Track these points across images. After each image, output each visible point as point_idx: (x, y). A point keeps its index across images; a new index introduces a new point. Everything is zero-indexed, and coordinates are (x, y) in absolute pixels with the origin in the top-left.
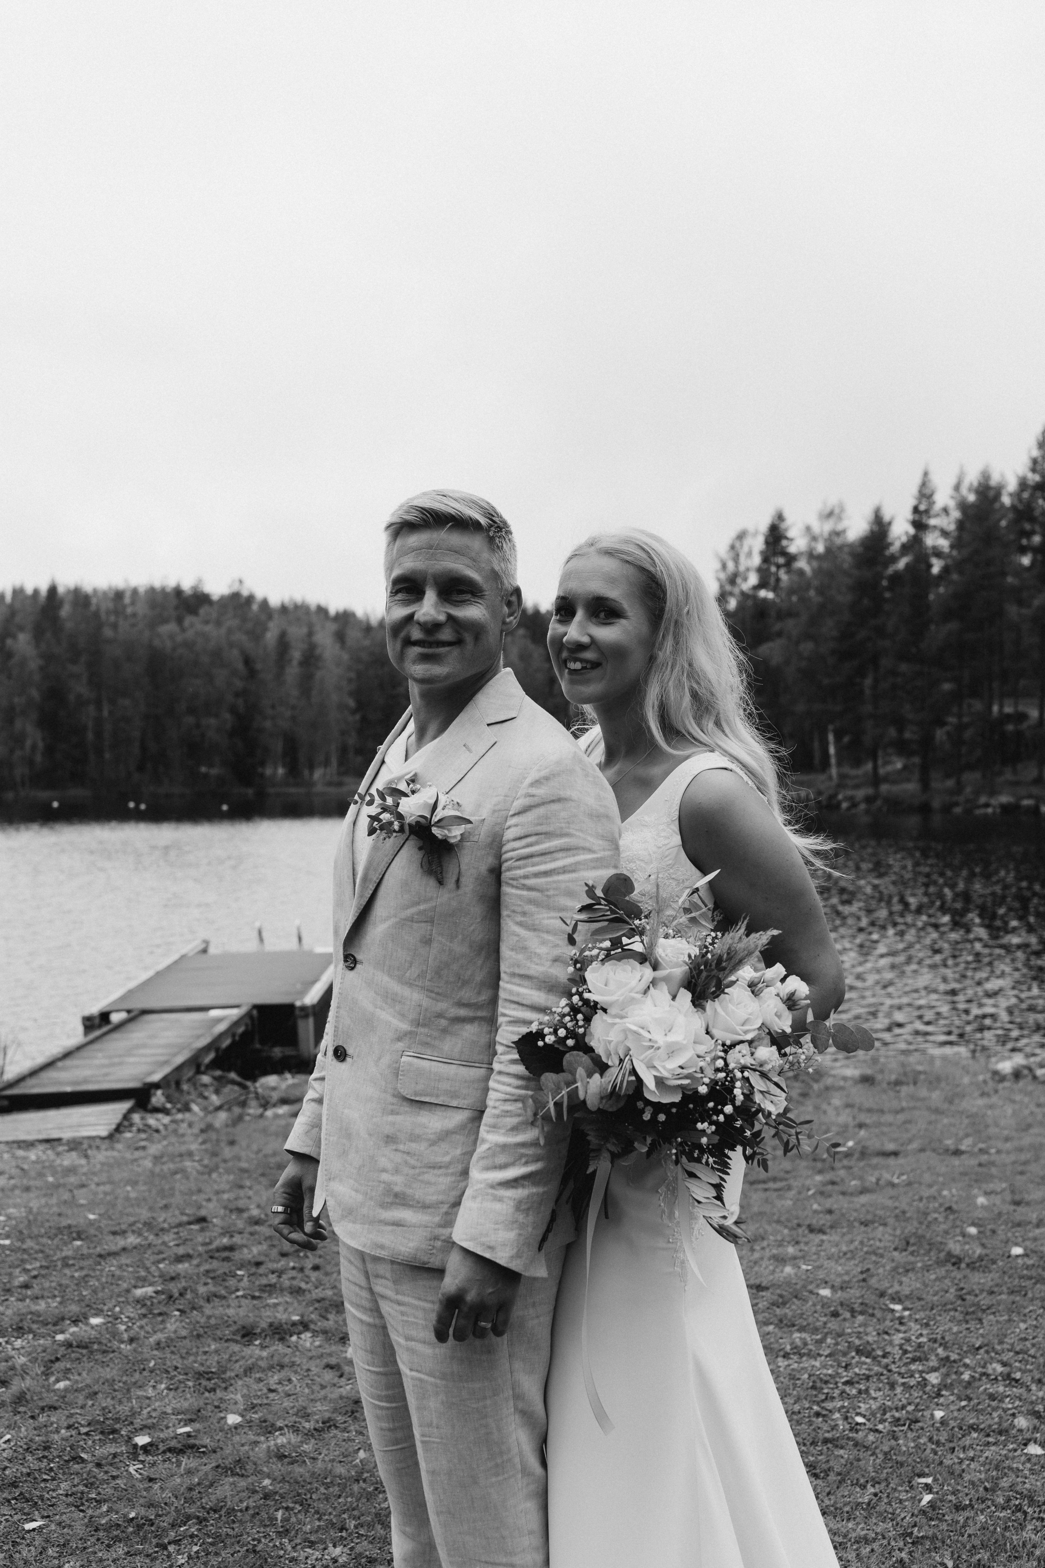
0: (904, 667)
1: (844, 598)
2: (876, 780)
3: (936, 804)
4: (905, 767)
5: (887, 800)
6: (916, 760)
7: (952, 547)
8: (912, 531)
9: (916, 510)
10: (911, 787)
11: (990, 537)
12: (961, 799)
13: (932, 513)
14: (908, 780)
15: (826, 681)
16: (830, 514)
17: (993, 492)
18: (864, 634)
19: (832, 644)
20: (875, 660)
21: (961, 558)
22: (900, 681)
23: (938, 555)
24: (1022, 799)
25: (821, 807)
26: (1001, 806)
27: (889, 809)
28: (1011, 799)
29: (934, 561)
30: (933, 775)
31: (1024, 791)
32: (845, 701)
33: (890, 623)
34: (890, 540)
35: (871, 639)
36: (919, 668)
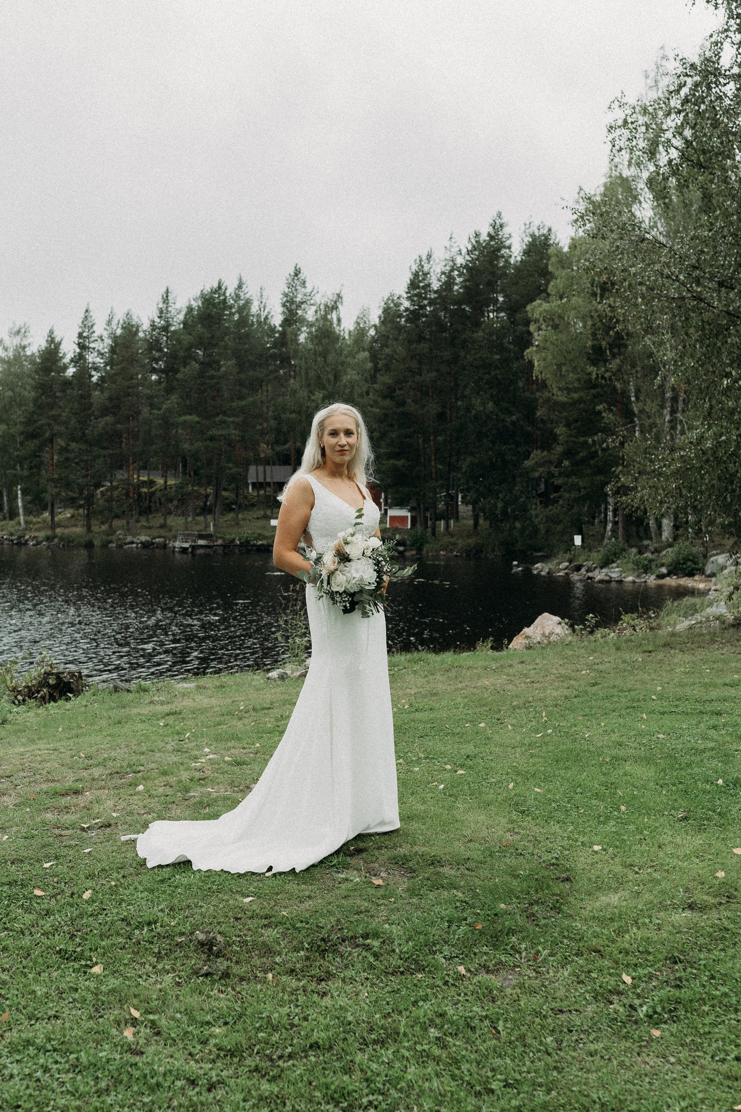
0: (73, 445)
1: (29, 394)
2: (54, 526)
3: (97, 542)
4: (73, 516)
5: (62, 539)
6: (81, 511)
7: (106, 364)
8: (78, 350)
9: (80, 336)
10: (78, 530)
11: (132, 360)
12: (114, 538)
13: (92, 339)
14: (76, 526)
15: (16, 453)
16: (18, 332)
17: (134, 329)
18: (43, 421)
19: (20, 428)
20: (51, 440)
21: (113, 372)
22: (71, 456)
23: (96, 369)
24: (155, 538)
25: (13, 544)
26: (141, 543)
27: (64, 545)
28: (148, 538)
29: (93, 373)
30: (93, 522)
31: (155, 533)
32: (31, 468)
33: (64, 414)
34: (61, 355)
35: (49, 425)
36: (83, 447)
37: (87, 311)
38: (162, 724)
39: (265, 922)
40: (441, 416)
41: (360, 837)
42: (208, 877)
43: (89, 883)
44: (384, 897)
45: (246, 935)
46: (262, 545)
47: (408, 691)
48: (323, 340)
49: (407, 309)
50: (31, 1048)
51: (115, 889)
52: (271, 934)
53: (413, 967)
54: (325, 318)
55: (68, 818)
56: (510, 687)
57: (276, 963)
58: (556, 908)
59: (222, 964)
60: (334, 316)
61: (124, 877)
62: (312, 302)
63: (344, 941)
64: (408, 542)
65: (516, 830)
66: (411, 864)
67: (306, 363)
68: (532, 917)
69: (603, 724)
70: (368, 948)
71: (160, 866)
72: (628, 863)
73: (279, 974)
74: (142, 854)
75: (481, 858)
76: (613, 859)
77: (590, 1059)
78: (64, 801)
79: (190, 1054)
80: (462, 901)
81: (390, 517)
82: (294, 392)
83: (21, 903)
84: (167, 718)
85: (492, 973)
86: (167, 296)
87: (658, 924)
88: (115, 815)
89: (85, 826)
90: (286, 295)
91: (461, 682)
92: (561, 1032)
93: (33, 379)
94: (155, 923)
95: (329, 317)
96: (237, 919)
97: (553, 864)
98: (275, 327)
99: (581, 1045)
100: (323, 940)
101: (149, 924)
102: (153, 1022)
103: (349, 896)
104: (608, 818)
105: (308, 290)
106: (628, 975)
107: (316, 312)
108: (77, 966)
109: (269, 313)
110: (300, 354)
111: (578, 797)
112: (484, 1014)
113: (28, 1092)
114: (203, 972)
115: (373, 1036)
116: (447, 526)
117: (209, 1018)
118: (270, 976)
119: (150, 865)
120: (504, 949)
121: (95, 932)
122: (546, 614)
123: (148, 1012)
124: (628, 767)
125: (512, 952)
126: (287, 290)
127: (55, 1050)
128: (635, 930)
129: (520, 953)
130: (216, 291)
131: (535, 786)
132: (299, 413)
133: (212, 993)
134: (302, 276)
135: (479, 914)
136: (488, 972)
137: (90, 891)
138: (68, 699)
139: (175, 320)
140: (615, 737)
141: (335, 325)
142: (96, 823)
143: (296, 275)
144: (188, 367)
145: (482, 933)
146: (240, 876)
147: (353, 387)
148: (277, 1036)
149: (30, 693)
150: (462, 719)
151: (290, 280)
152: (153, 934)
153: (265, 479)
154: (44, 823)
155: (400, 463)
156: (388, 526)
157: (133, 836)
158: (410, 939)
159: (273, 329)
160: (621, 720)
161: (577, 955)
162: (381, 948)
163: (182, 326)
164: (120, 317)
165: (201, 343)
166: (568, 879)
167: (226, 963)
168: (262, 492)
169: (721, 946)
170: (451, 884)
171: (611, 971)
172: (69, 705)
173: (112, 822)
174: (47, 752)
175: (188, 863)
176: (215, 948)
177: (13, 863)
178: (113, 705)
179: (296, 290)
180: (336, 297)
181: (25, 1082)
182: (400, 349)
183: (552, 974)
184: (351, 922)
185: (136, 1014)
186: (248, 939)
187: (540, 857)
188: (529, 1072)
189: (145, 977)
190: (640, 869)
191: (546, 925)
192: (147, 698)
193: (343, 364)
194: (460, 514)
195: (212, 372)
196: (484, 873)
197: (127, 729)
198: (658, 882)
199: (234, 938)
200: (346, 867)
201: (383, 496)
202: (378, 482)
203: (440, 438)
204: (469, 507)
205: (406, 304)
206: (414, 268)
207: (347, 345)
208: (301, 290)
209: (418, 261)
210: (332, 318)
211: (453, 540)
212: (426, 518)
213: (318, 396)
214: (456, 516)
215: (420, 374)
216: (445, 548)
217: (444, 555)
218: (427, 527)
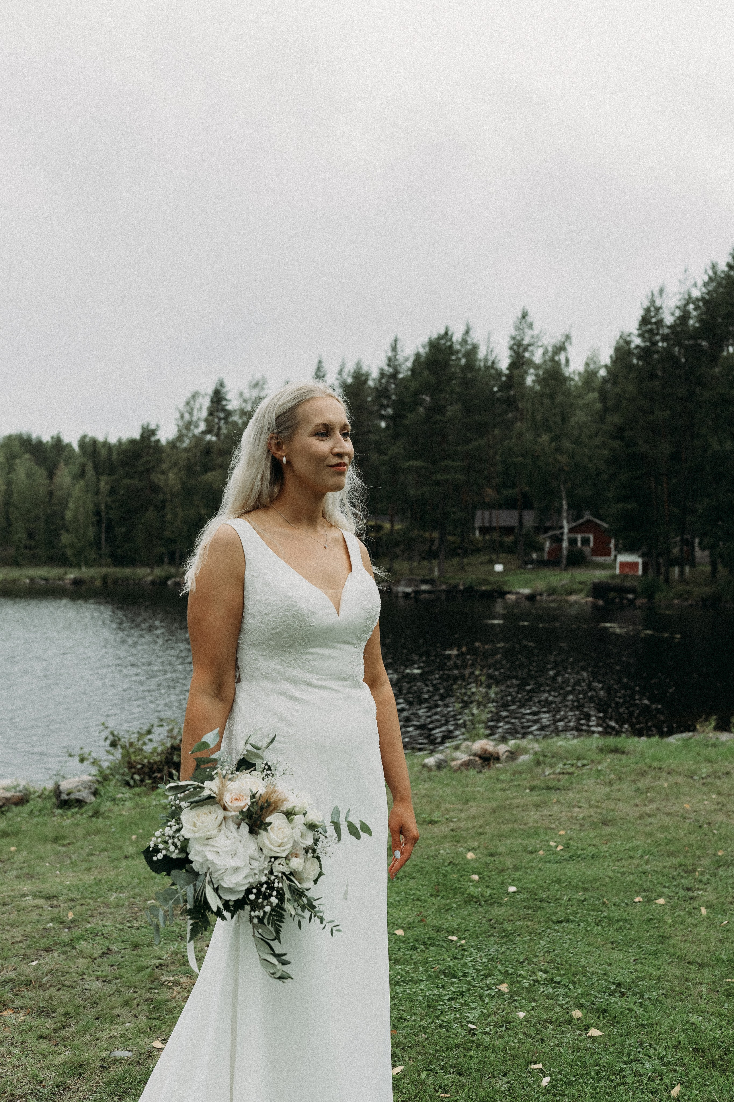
16: (256, 385)
17: (364, 378)
37: (320, 362)
40: (675, 456)
46: (486, 591)
48: (551, 382)
49: (637, 347)
54: (552, 359)
60: (562, 357)
62: (540, 344)
64: (639, 590)
67: (533, 404)
81: (621, 563)
82: (520, 435)
86: (396, 345)
90: (513, 338)
95: (557, 358)
98: (502, 371)
105: (536, 331)
107: (544, 354)
109: (496, 357)
110: (527, 397)
116: (682, 573)
126: (514, 333)
130: (443, 337)
132: (525, 456)
134: (529, 319)
139: (403, 367)
141: (563, 367)
143: (524, 317)
144: (415, 413)
147: (581, 429)
151: (518, 324)
153: (491, 523)
155: (630, 506)
156: (618, 571)
159: (500, 374)
163: (409, 373)
164: (350, 367)
165: (427, 388)
168: (487, 537)
179: (524, 332)
180: (564, 337)
182: (630, 388)
193: (571, 406)
194: (697, 560)
195: (438, 417)
201: (613, 541)
202: (606, 526)
203: (674, 481)
204: (707, 553)
205: (637, 341)
206: (646, 304)
207: (576, 386)
208: (529, 332)
209: (650, 297)
210: (560, 360)
211: (688, 588)
212: (658, 564)
213: (545, 438)
214: (692, 562)
215: (652, 413)
216: (679, 596)
217: (678, 605)
218: (659, 572)
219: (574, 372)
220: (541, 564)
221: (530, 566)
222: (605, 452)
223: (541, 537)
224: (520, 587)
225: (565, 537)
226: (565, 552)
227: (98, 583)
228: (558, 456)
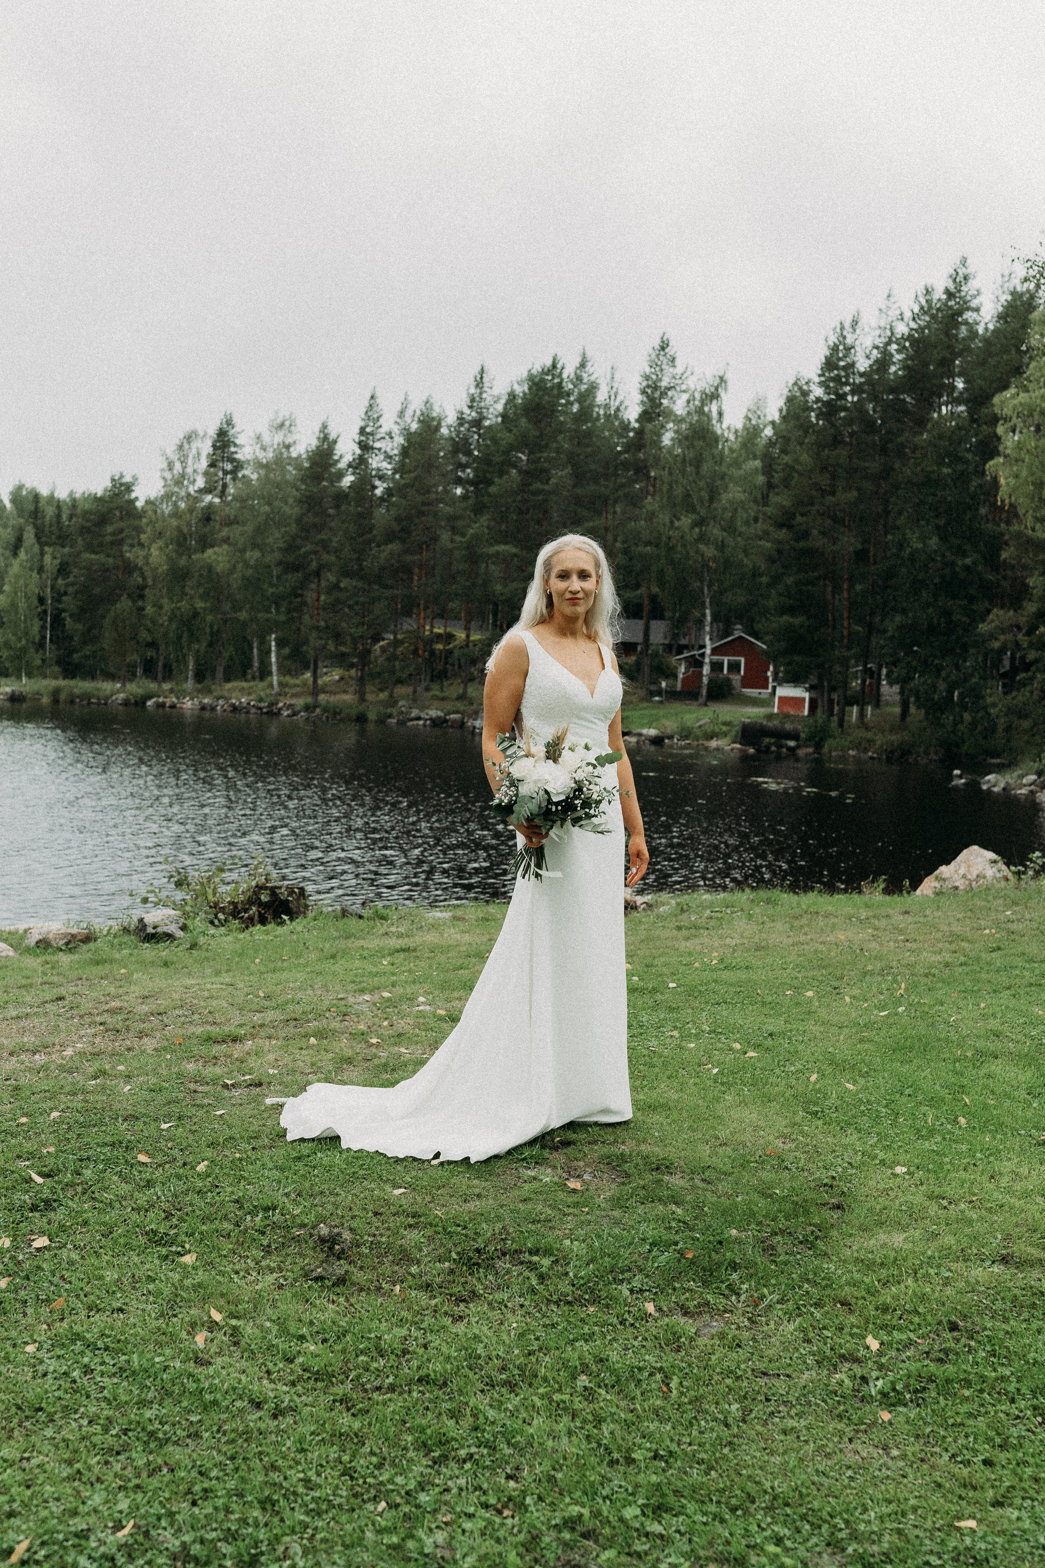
0: (346, 582)
1: (292, 510)
2: (316, 691)
3: (372, 716)
4: (342, 679)
5: (325, 710)
6: (353, 672)
7: (395, 471)
8: (358, 452)
9: (362, 431)
10: (348, 698)
11: (430, 465)
12: (394, 711)
13: (378, 436)
14: (345, 692)
15: (271, 590)
16: (282, 425)
17: (435, 423)
18: (309, 547)
19: (277, 555)
20: (318, 574)
21: (403, 482)
22: (342, 596)
23: (381, 478)
24: (450, 714)
25: (262, 713)
26: (430, 719)
27: (327, 718)
28: (440, 714)
29: (377, 483)
30: (369, 688)
31: (449, 706)
32: (289, 611)
33: (335, 539)
34: (336, 458)
35: (316, 553)
36: (360, 584)
37: (372, 397)
38: (385, 963)
39: (411, 1221)
40: (861, 555)
41: (572, 1126)
42: (357, 1158)
43: (209, 1153)
44: (576, 1205)
45: (381, 1235)
47: (728, 941)
48: (696, 443)
49: (818, 400)
50: (78, 1343)
51: (238, 1163)
52: (413, 1237)
53: (587, 1297)
54: (700, 411)
55: (211, 1071)
56: (874, 945)
57: (410, 1274)
58: (808, 1243)
59: (340, 1268)
60: (714, 408)
61: (253, 1149)
62: (684, 387)
63: (504, 1254)
64: (803, 735)
65: (794, 1137)
66: (626, 1167)
67: (670, 474)
68: (770, 1250)
69: (982, 1005)
70: (533, 1267)
71: (303, 1140)
72: (936, 1193)
73: (410, 1287)
74: (284, 1123)
75: (728, 1168)
76: (916, 1186)
77: (782, 1437)
78: (216, 1049)
79: (268, 1372)
80: (679, 1221)
81: (780, 698)
82: (651, 516)
83: (119, 1169)
84: (396, 954)
85: (691, 1317)
86: (482, 378)
87: (947, 1278)
88: (271, 1071)
89: (229, 1082)
90: (647, 377)
91: (806, 934)
92: (754, 1399)
93: (297, 490)
94: (274, 1209)
95: (706, 409)
96: (376, 1214)
97: (826, 1185)
98: (629, 422)
99: (778, 1420)
100: (478, 1251)
101: (266, 1209)
102: (235, 1328)
103: (530, 1199)
104: (932, 1132)
105: (679, 370)
106: (875, 1337)
107: (688, 402)
108: (164, 1251)
109: (621, 403)
110: (663, 462)
111: (905, 1099)
112: (659, 1365)
113: (56, 1394)
114: (314, 1274)
115: (503, 1376)
116: (862, 714)
117: (304, 1331)
118: (398, 1288)
119: (289, 1137)
120: (717, 1288)
121: (198, 1212)
122: (975, 848)
123: (232, 1316)
124: (995, 1067)
125: (727, 1292)
126: (648, 370)
127: (106, 1349)
128: (910, 1281)
129: (738, 1295)
130: (549, 370)
131: (848, 1082)
132: (657, 546)
133: (318, 1302)
134: (670, 350)
135: (698, 1239)
136: (685, 1314)
137: (206, 1163)
138: (282, 923)
139: (491, 410)
140: (993, 1024)
141: (714, 422)
142: (245, 1081)
143: (663, 349)
144: (505, 477)
145: (692, 1262)
146: (397, 1160)
147: (736, 510)
148: (382, 1362)
149: (235, 911)
150: (785, 984)
151: (654, 356)
152: (268, 1222)
154: (180, 1075)
155: (798, 621)
156: (776, 710)
157: (283, 1100)
158: (592, 1261)
159: (626, 427)
160: (1013, 1003)
161: (816, 1305)
162: (551, 1268)
163: (500, 419)
164: (416, 406)
165: (523, 443)
166: (838, 1207)
167: (347, 1267)
169: (1025, 1315)
170: (673, 1197)
171: (855, 1330)
172: (280, 930)
173: (265, 1080)
174: (219, 986)
175: (335, 1139)
176: (337, 1247)
177: (125, 1120)
178: (335, 934)
179: (662, 370)
180: (718, 381)
181: (58, 1382)
182: (805, 457)
183: (772, 1326)
184: (522, 1232)
185: (217, 1316)
186: (384, 1239)
187: (812, 1174)
188: (690, 1444)
189: (242, 1273)
190: (950, 1203)
191: (786, 1263)
192: (381, 927)
193: (723, 476)
194: (883, 698)
195: (538, 485)
196: (724, 1186)
197: (338, 967)
198: (970, 1222)
199: (366, 1237)
200: (539, 1162)
201: (771, 668)
202: (764, 647)
203: (858, 587)
204: (896, 688)
205: (818, 392)
206: (833, 339)
207: (732, 450)
208: (669, 371)
209: (838, 330)
210: (710, 411)
211: (869, 735)
212: (831, 701)
213: (685, 521)
214: (877, 701)
215: (833, 494)
216: (857, 747)
217: (854, 756)
218: (831, 714)
219: (729, 428)
220: (673, 695)
221: (657, 698)
222: (769, 545)
223: (673, 660)
224: (643, 727)
225: (707, 660)
226: (705, 680)
227: (45, 700)
228: (702, 547)
